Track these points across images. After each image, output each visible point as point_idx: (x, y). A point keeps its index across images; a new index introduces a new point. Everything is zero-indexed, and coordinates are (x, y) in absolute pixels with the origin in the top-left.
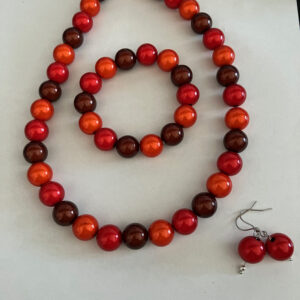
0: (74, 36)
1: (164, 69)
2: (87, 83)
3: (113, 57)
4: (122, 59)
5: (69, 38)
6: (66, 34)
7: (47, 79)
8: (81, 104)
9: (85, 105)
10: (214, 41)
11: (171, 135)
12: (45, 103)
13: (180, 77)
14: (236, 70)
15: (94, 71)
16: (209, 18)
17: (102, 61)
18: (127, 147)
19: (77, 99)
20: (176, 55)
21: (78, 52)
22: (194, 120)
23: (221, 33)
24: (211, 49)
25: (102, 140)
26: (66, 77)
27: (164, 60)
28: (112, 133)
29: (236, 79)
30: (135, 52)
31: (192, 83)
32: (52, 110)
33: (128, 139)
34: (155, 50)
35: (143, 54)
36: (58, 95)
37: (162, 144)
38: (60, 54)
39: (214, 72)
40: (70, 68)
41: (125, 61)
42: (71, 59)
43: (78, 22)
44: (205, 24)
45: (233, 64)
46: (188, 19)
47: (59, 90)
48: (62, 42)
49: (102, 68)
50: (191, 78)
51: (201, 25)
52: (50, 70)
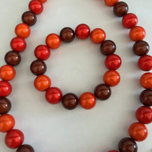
0: (30, 18)
1: (95, 42)
2: (39, 53)
3: (58, 33)
4: (64, 35)
5: (26, 19)
6: (24, 16)
8: (35, 69)
10: (130, 22)
13: (107, 49)
14: (146, 44)
15: (45, 44)
16: (127, 6)
17: (50, 36)
18: (70, 101)
19: (33, 65)
20: (104, 33)
21: (32, 28)
23: (136, 17)
24: (129, 28)
25: (50, 97)
26: (24, 47)
27: (95, 36)
28: (59, 91)
30: (74, 29)
31: (115, 53)
32: (14, 72)
33: (70, 96)
34: (89, 28)
35: (80, 32)
37: (95, 100)
38: (19, 31)
39: (132, 44)
40: (27, 40)
41: (67, 36)
42: (28, 34)
43: (33, 7)
44: (123, 10)
45: (144, 40)
46: (111, 6)
47: (20, 58)
48: (21, 22)
49: (50, 42)
50: (115, 49)
51: (121, 10)
52: (12, 42)
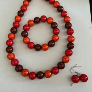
0: (21, 13)
1: (49, 23)
2: (25, 28)
3: (33, 20)
4: (36, 20)
5: (20, 14)
6: (19, 12)
7: (13, 27)
8: (23, 34)
9: (25, 35)
10: (64, 15)
11: (51, 44)
12: (12, 34)
13: (54, 26)
14: (71, 24)
15: (27, 24)
16: (63, 7)
17: (30, 21)
18: (38, 48)
19: (22, 33)
20: (52, 19)
21: (22, 18)
22: (58, 39)
23: (66, 12)
24: (63, 17)
25: (30, 46)
26: (19, 25)
27: (49, 21)
28: (33, 43)
29: (71, 26)
30: (40, 18)
31: (57, 28)
32: (15, 36)
33: (38, 45)
34: (46, 17)
35: (42, 19)
36: (16, 32)
37: (48, 47)
38: (17, 19)
39: (64, 24)
40: (20, 23)
41: (37, 21)
42: (20, 20)
43: (22, 8)
44: (61, 9)
45: (70, 22)
46: (56, 8)
47: (17, 30)
48: (17, 15)
49: (30, 23)
50: (57, 26)
51: (60, 9)
52: (14, 23)
